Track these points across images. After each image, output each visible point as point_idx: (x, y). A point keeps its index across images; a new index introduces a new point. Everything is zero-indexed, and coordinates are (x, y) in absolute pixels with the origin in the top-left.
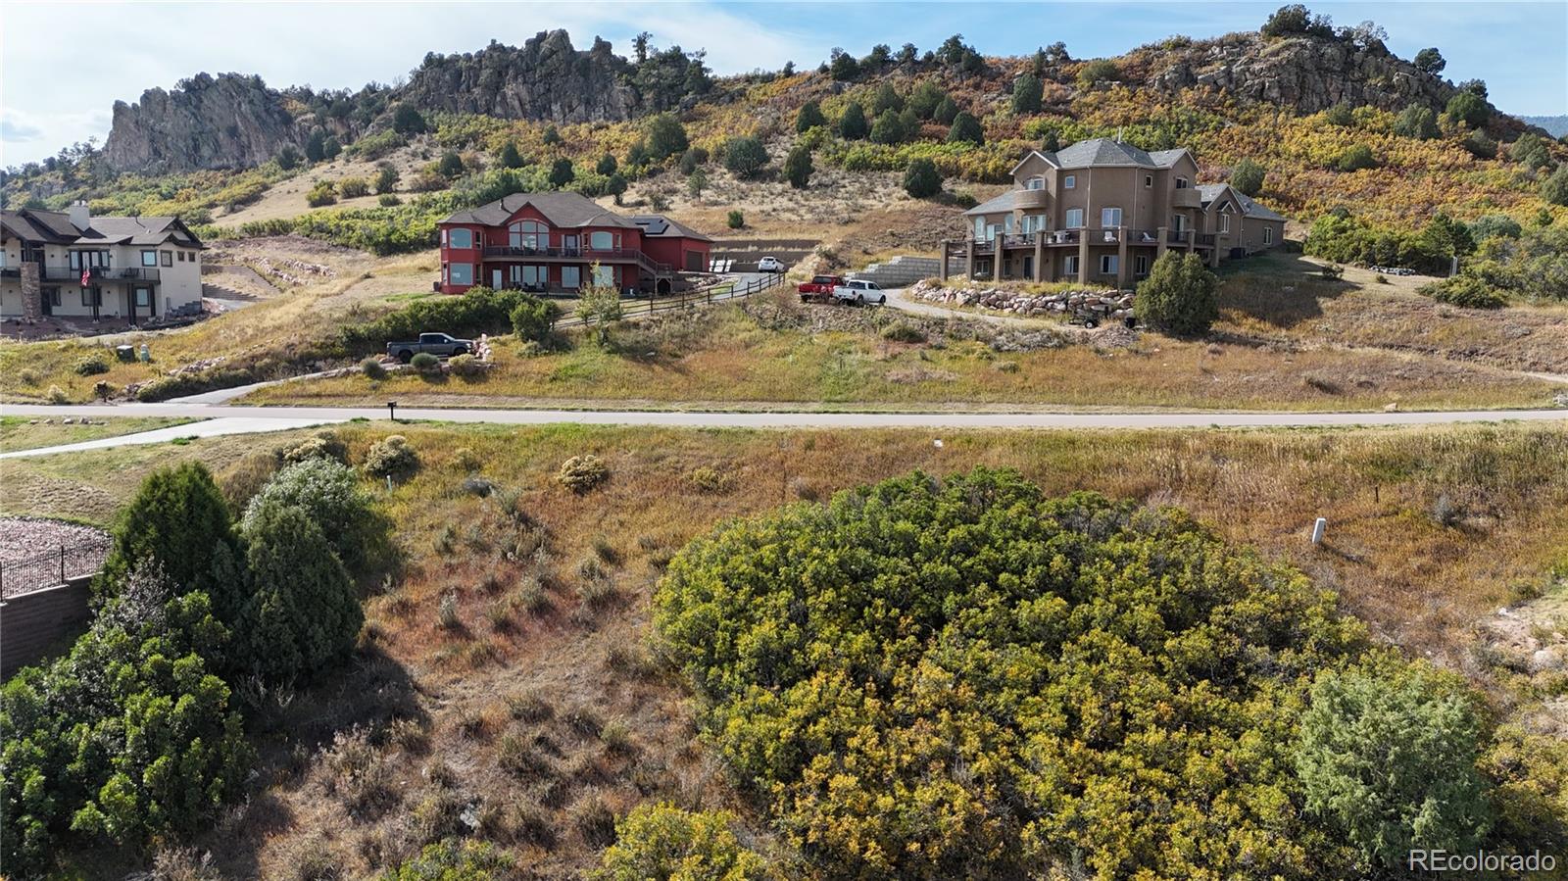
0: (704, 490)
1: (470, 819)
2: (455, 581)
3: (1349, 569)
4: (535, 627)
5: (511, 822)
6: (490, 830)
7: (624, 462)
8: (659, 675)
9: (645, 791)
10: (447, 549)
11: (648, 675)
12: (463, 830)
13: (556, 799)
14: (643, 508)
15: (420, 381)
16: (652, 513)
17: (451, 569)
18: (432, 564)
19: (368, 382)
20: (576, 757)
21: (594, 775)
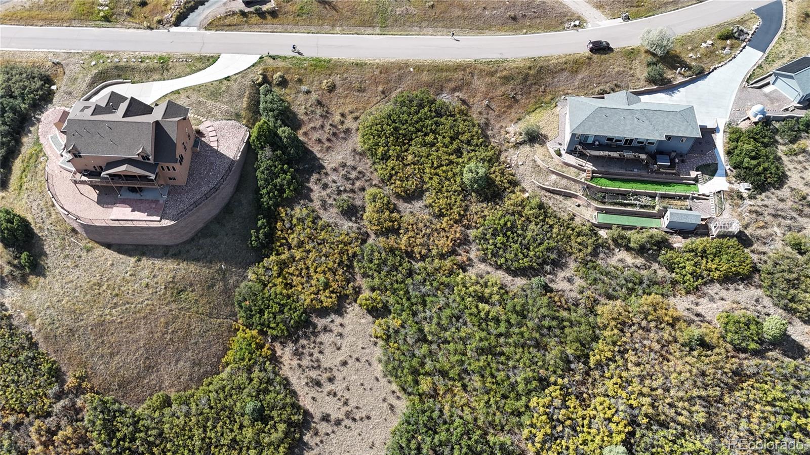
0: (359, 91)
1: (342, 189)
2: (312, 125)
3: (491, 111)
4: (334, 139)
5: (348, 189)
6: (345, 191)
7: (337, 79)
8: (362, 154)
9: (366, 181)
10: (306, 114)
11: (361, 154)
12: (341, 191)
13: (353, 184)
14: (346, 97)
15: (258, 18)
16: (348, 100)
17: (310, 120)
18: (305, 118)
19: (242, 19)
20: (354, 175)
21: (358, 178)
